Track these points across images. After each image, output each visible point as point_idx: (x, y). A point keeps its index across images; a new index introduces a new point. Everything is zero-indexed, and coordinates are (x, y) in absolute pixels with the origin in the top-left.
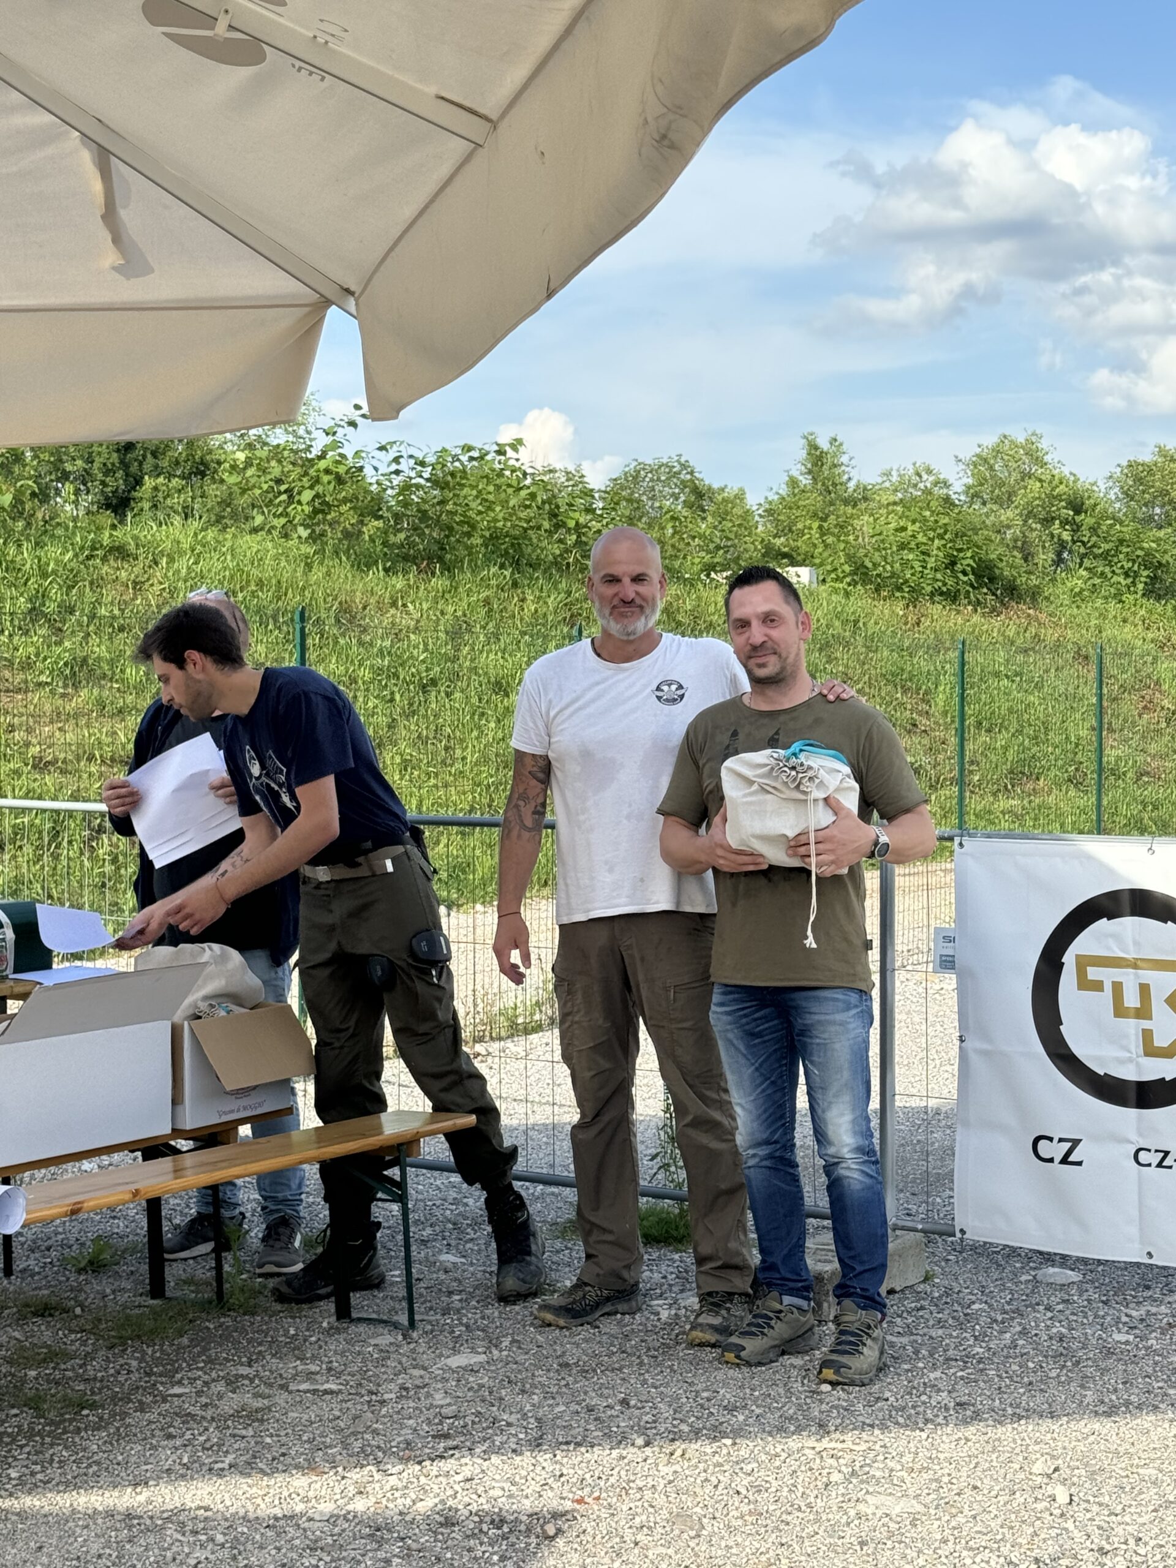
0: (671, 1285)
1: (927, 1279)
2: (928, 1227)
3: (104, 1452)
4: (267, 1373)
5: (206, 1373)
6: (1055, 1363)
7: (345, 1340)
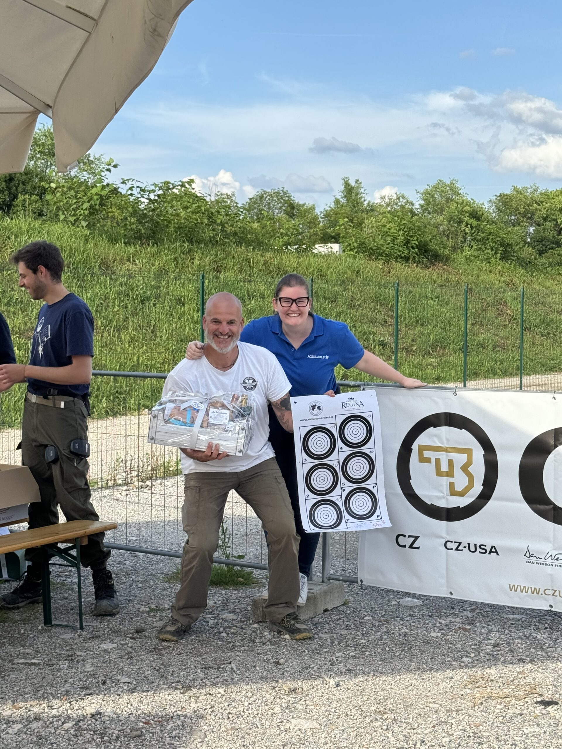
0: (217, 607)
1: (345, 604)
2: (345, 578)
4: (4, 654)
6: (399, 648)
7: (48, 636)
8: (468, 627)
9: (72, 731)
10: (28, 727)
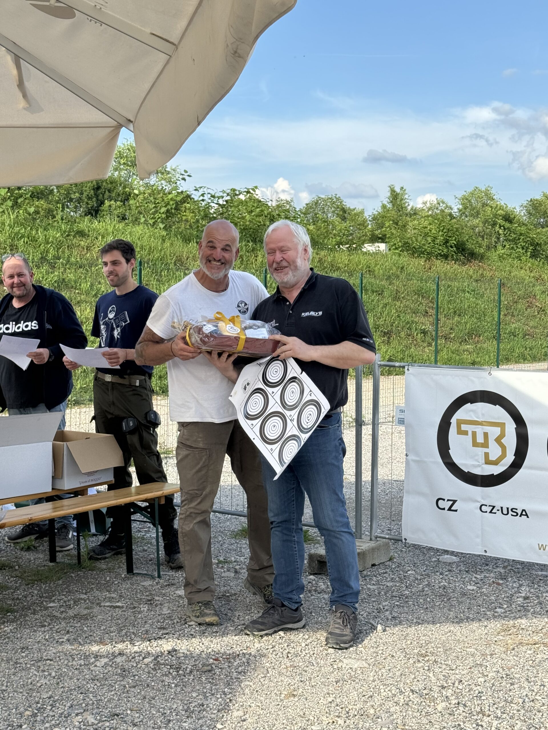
1: (391, 559)
2: (391, 537)
3: (13, 633)
4: (93, 598)
5: (66, 597)
6: (439, 599)
7: (130, 583)
8: (501, 582)
9: (152, 665)
10: (113, 661)
